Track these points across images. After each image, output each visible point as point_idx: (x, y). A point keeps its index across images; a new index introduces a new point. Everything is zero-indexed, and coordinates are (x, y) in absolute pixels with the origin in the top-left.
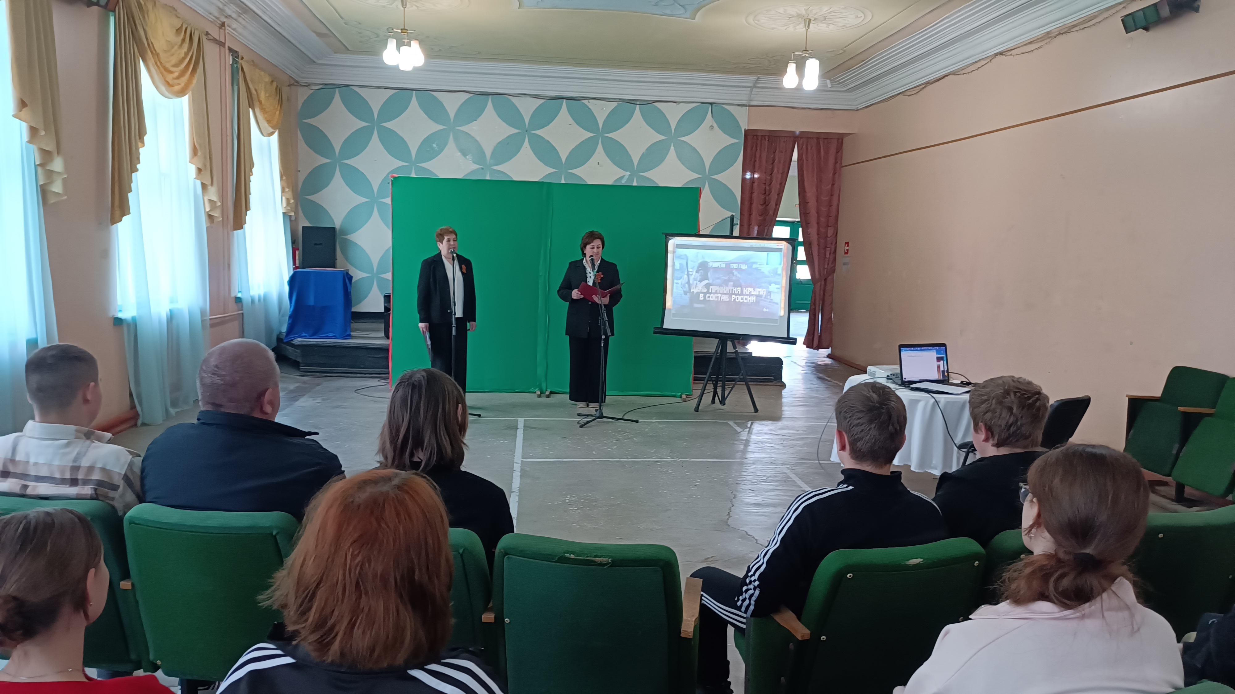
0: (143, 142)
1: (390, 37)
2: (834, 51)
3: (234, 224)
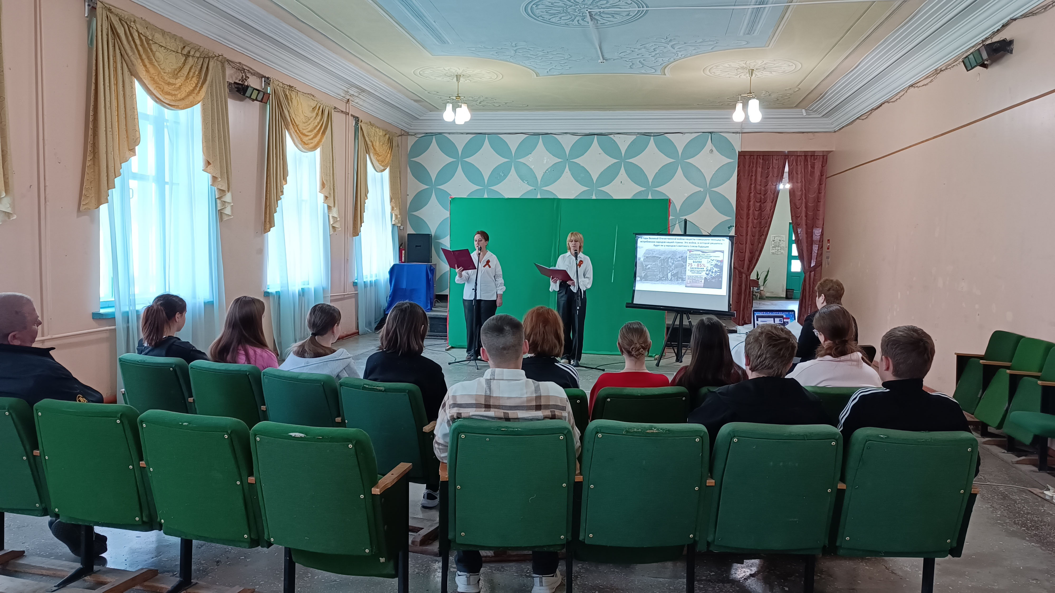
0: (286, 181)
1: (448, 102)
2: (790, 89)
3: (353, 232)
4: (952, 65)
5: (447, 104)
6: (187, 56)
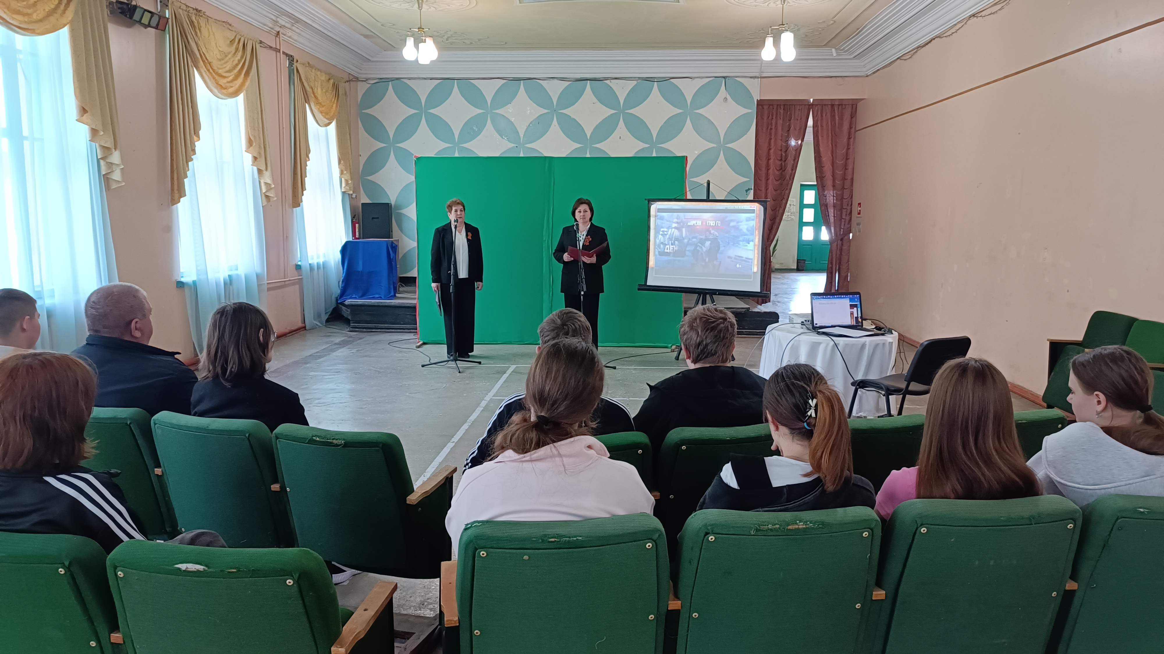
0: (198, 137)
1: (408, 36)
2: (825, 22)
3: (293, 202)
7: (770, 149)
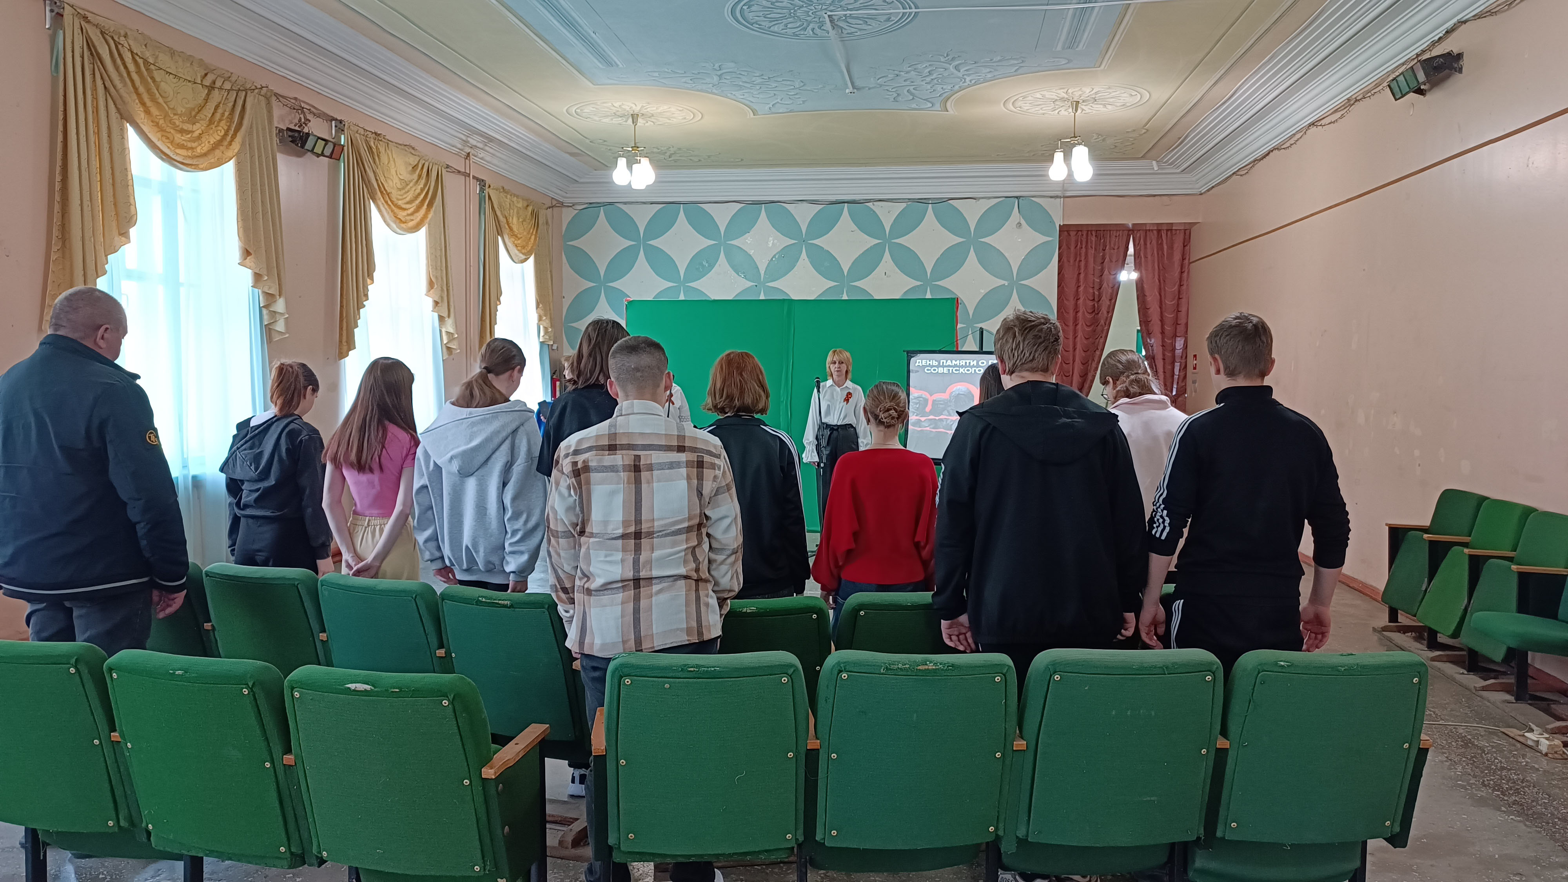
0: (372, 279)
1: (620, 155)
2: (1134, 131)
4: (1372, 92)
5: (619, 159)
6: (211, 88)
7: (1079, 286)
